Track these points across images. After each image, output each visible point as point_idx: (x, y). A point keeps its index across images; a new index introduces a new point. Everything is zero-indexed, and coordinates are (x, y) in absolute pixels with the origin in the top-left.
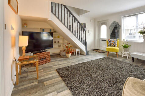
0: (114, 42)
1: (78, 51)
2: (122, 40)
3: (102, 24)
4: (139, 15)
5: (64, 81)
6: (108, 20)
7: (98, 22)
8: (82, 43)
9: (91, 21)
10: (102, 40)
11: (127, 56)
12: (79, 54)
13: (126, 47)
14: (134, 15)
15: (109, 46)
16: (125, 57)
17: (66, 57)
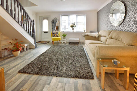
0: (57, 34)
1: (27, 46)
2: (61, 31)
3: (44, 19)
4: (70, 16)
5: (43, 74)
6: (50, 16)
7: (40, 16)
8: (31, 36)
9: (33, 15)
10: (44, 33)
11: (65, 42)
12: (28, 48)
13: (64, 36)
14: (67, 15)
15: (53, 37)
16: (65, 43)
17: (14, 56)
